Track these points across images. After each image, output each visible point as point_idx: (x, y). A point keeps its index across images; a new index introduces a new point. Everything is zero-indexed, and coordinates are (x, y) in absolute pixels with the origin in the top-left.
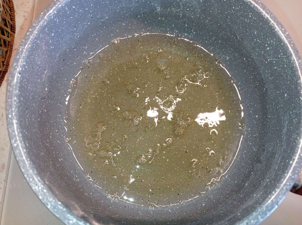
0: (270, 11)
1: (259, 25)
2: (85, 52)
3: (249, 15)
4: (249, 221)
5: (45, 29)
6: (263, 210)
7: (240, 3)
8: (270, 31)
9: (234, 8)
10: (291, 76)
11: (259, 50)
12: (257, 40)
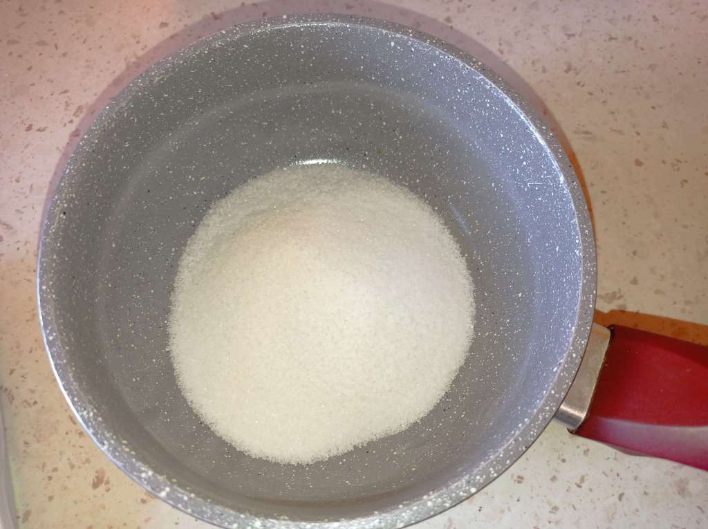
2: (190, 177)
3: (485, 103)
4: (472, 477)
5: (113, 135)
6: (498, 456)
7: (468, 82)
9: (459, 90)
10: (561, 212)
11: (513, 167)
12: (506, 148)
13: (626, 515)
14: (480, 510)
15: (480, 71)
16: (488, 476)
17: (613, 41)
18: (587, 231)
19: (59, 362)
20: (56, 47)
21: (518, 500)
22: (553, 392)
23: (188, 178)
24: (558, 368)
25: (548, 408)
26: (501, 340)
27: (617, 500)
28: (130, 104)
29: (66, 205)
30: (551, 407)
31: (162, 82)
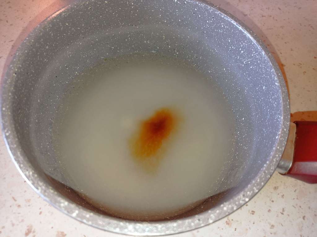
0: (238, 19)
1: (231, 33)
3: (221, 25)
4: (245, 193)
5: (41, 40)
7: (212, 16)
8: (240, 35)
9: (208, 22)
11: (236, 56)
12: (232, 47)
13: (308, 227)
14: (235, 230)
15: (218, 10)
16: (253, 192)
17: (264, 17)
18: (279, 74)
19: (12, 146)
20: (7, 21)
21: (254, 223)
22: (278, 148)
23: (75, 73)
24: (278, 137)
25: (277, 156)
26: (236, 142)
27: (302, 220)
28: (50, 25)
29: (16, 70)
30: (279, 155)
31: (66, 16)
